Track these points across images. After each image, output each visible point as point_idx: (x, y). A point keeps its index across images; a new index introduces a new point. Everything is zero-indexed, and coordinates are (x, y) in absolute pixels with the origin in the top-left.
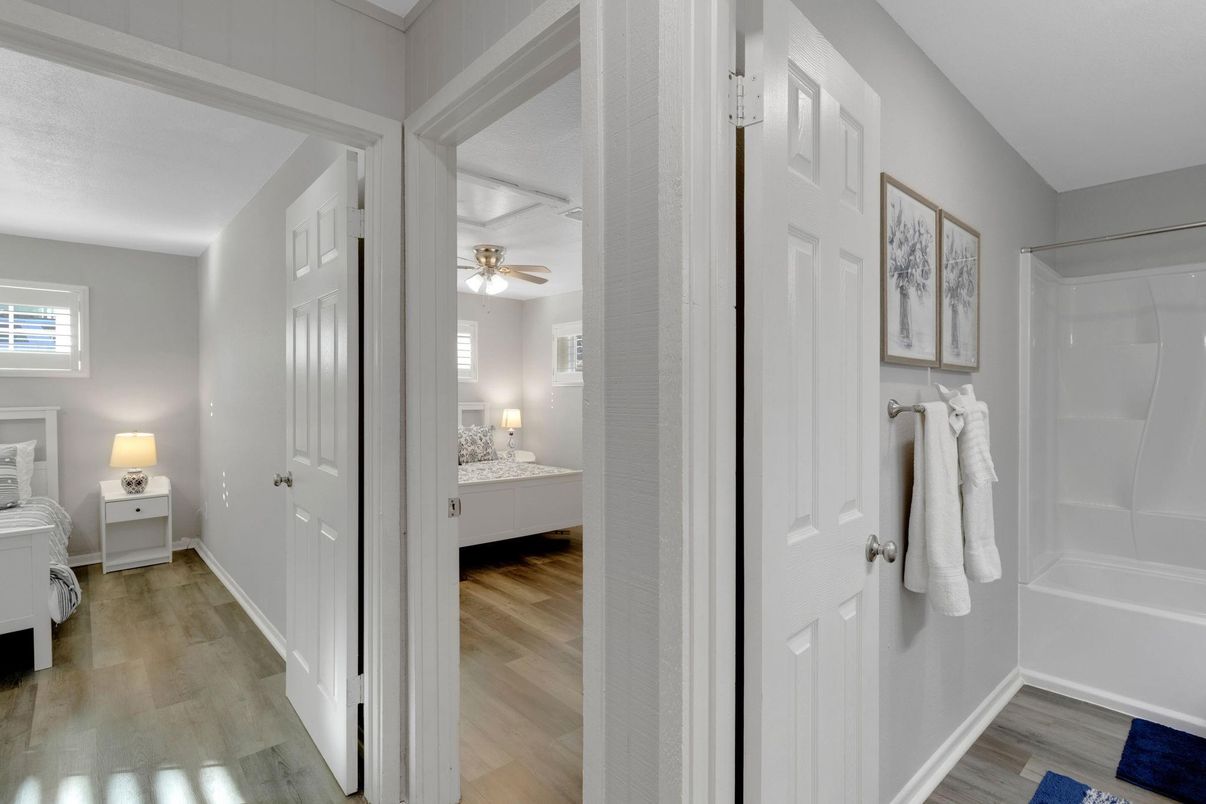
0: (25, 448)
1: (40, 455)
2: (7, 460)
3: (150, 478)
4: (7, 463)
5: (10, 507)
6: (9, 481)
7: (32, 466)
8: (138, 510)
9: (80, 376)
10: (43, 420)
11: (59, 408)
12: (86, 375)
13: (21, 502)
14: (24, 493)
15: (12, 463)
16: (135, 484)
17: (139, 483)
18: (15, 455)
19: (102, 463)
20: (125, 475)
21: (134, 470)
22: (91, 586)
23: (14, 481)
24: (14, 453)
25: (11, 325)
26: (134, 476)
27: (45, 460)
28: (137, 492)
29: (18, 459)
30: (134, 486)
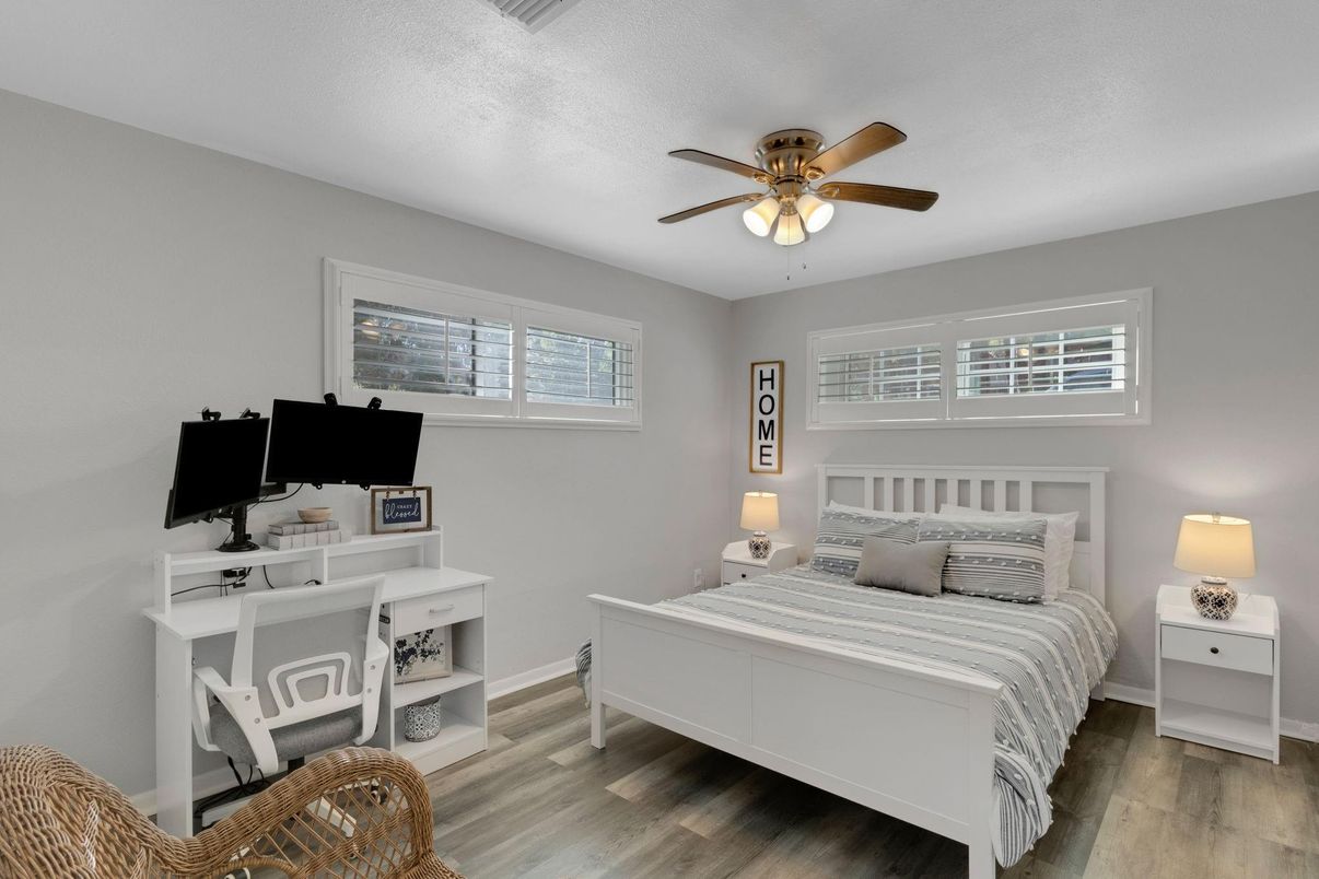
0: (1060, 523)
1: (1081, 535)
2: (1034, 537)
3: (1241, 597)
4: (1033, 542)
5: (1032, 602)
6: (1033, 567)
7: (1070, 546)
8: (1215, 651)
9: (1139, 421)
10: (1087, 485)
11: (1107, 469)
12: (1146, 421)
13: (1048, 598)
14: (1054, 582)
15: (1039, 542)
16: (1216, 604)
17: (1220, 603)
18: (1044, 531)
19: (1164, 558)
20: (1196, 581)
21: (1212, 579)
22: (1130, 753)
23: (1039, 566)
24: (1044, 528)
25: (1061, 362)
26: (1212, 590)
27: (1089, 540)
28: (1217, 617)
29: (1049, 536)
30: (1210, 607)
